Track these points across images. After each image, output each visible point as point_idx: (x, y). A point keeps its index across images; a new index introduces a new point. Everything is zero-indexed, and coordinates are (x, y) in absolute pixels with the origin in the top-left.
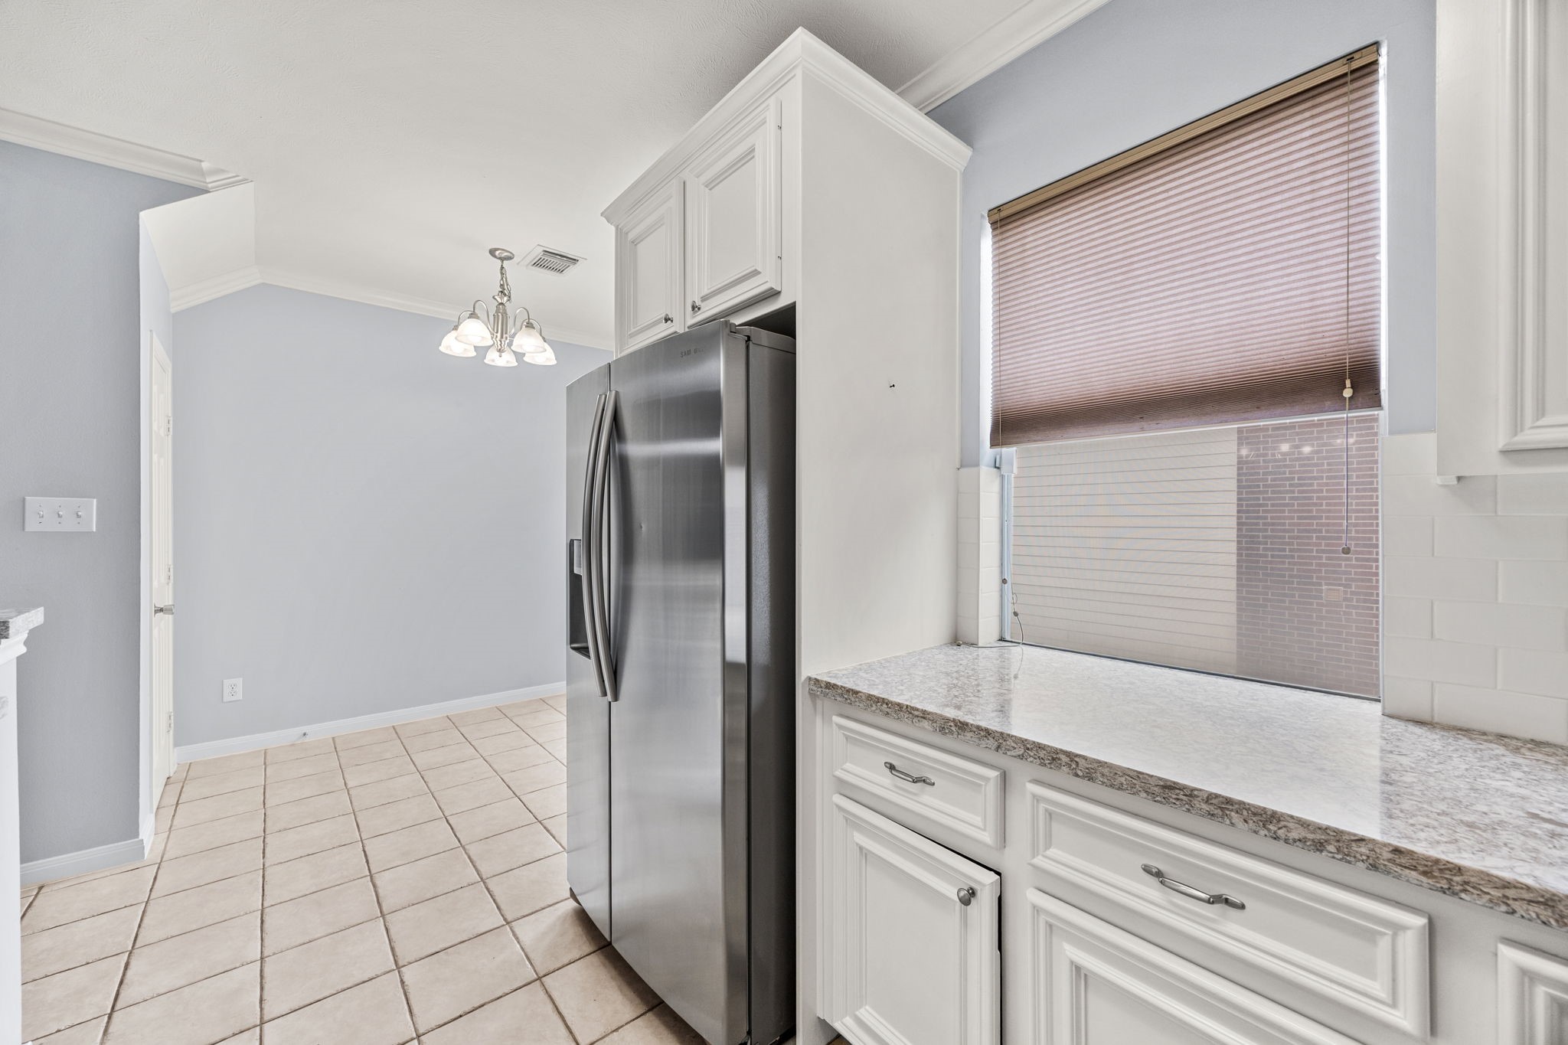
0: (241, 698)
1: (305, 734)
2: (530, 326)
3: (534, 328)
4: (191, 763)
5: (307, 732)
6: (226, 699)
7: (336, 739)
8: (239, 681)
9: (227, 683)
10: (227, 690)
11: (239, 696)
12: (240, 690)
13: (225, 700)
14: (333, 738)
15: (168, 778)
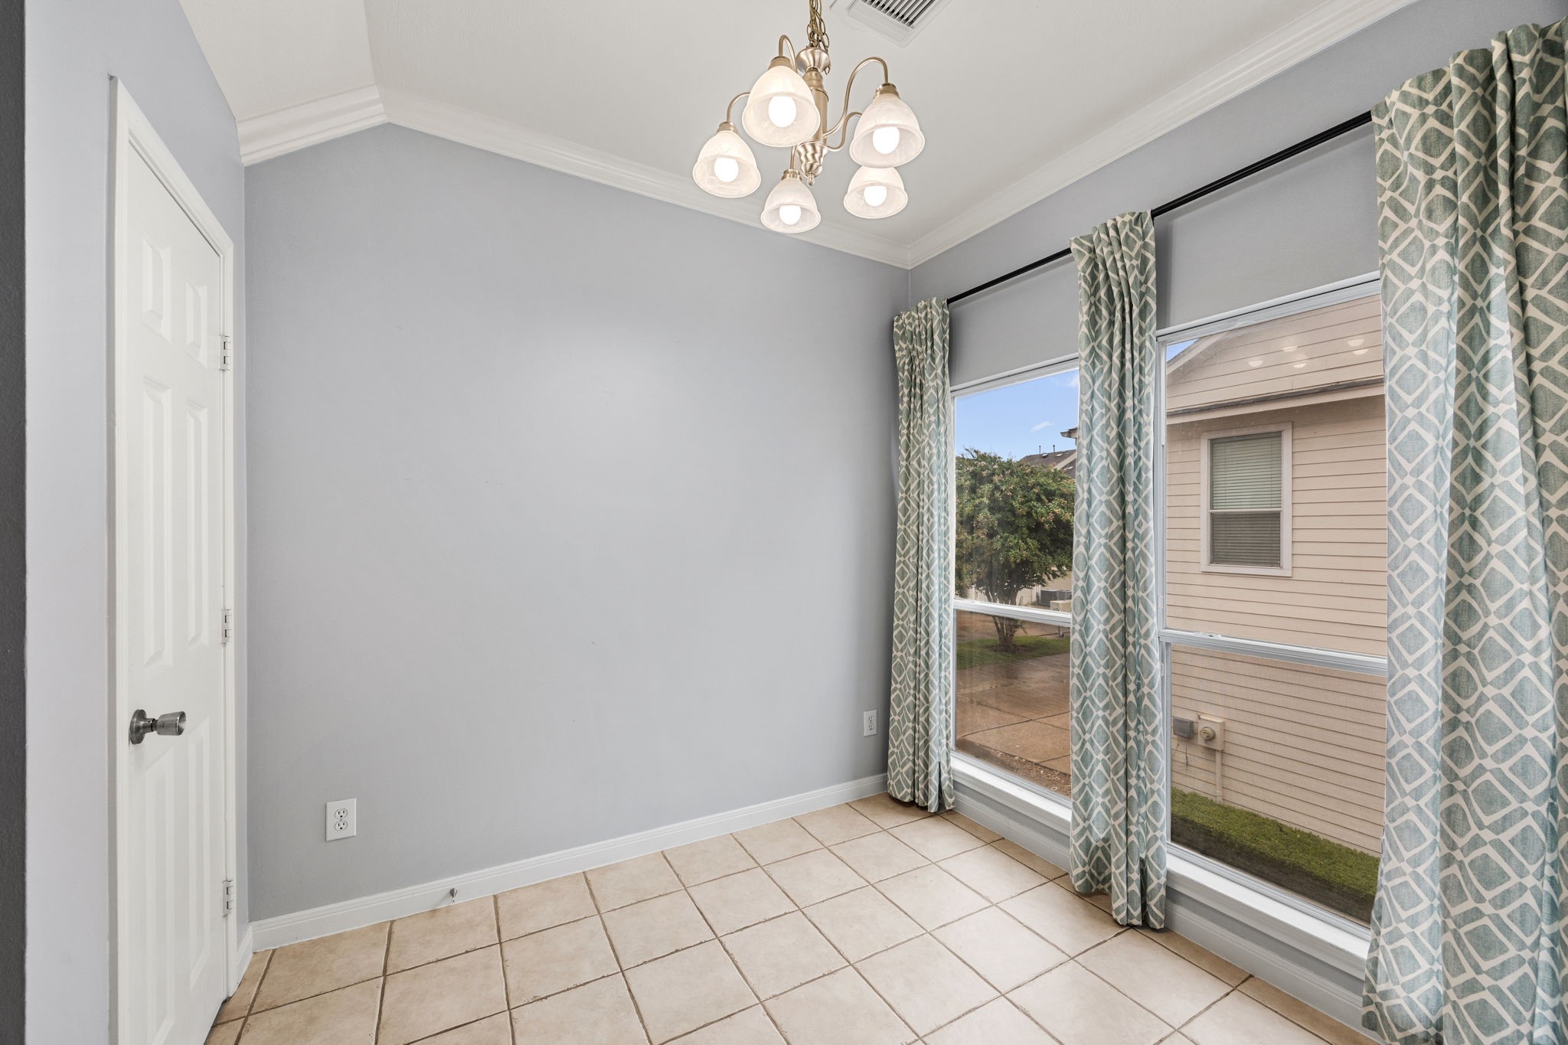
0: (355, 834)
1: (452, 893)
2: (889, 88)
3: (896, 94)
4: (274, 951)
5: (456, 887)
6: (332, 834)
7: (499, 900)
8: (351, 805)
9: (333, 807)
10: (332, 820)
11: (352, 830)
12: (352, 819)
13: (328, 839)
14: (495, 897)
15: (225, 1002)
